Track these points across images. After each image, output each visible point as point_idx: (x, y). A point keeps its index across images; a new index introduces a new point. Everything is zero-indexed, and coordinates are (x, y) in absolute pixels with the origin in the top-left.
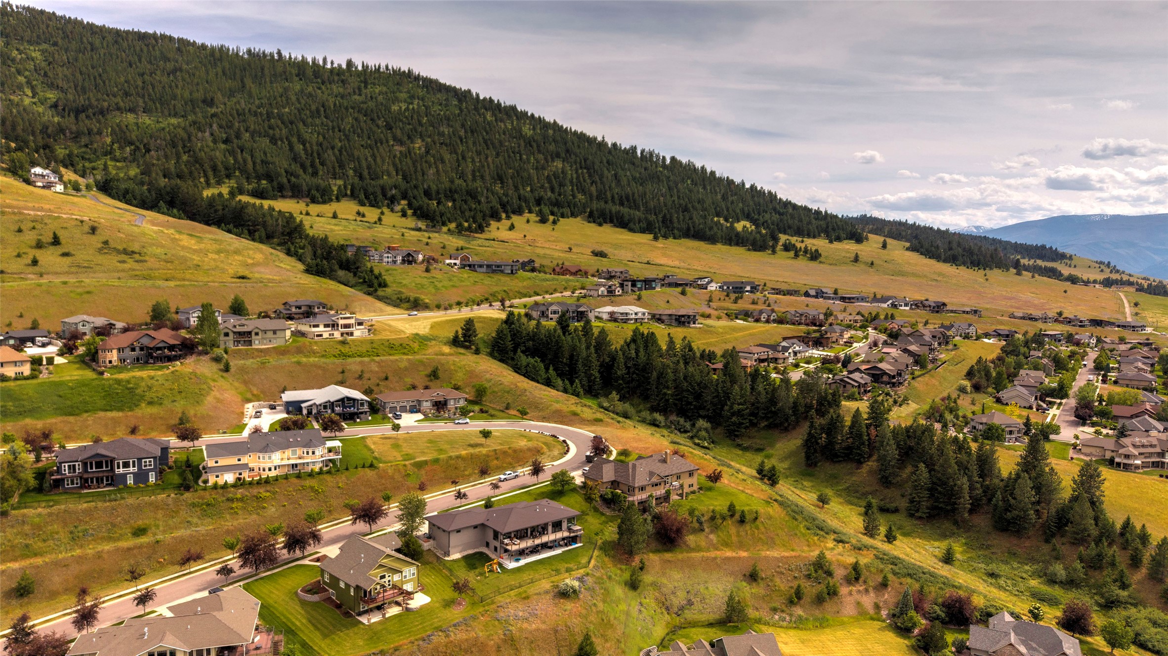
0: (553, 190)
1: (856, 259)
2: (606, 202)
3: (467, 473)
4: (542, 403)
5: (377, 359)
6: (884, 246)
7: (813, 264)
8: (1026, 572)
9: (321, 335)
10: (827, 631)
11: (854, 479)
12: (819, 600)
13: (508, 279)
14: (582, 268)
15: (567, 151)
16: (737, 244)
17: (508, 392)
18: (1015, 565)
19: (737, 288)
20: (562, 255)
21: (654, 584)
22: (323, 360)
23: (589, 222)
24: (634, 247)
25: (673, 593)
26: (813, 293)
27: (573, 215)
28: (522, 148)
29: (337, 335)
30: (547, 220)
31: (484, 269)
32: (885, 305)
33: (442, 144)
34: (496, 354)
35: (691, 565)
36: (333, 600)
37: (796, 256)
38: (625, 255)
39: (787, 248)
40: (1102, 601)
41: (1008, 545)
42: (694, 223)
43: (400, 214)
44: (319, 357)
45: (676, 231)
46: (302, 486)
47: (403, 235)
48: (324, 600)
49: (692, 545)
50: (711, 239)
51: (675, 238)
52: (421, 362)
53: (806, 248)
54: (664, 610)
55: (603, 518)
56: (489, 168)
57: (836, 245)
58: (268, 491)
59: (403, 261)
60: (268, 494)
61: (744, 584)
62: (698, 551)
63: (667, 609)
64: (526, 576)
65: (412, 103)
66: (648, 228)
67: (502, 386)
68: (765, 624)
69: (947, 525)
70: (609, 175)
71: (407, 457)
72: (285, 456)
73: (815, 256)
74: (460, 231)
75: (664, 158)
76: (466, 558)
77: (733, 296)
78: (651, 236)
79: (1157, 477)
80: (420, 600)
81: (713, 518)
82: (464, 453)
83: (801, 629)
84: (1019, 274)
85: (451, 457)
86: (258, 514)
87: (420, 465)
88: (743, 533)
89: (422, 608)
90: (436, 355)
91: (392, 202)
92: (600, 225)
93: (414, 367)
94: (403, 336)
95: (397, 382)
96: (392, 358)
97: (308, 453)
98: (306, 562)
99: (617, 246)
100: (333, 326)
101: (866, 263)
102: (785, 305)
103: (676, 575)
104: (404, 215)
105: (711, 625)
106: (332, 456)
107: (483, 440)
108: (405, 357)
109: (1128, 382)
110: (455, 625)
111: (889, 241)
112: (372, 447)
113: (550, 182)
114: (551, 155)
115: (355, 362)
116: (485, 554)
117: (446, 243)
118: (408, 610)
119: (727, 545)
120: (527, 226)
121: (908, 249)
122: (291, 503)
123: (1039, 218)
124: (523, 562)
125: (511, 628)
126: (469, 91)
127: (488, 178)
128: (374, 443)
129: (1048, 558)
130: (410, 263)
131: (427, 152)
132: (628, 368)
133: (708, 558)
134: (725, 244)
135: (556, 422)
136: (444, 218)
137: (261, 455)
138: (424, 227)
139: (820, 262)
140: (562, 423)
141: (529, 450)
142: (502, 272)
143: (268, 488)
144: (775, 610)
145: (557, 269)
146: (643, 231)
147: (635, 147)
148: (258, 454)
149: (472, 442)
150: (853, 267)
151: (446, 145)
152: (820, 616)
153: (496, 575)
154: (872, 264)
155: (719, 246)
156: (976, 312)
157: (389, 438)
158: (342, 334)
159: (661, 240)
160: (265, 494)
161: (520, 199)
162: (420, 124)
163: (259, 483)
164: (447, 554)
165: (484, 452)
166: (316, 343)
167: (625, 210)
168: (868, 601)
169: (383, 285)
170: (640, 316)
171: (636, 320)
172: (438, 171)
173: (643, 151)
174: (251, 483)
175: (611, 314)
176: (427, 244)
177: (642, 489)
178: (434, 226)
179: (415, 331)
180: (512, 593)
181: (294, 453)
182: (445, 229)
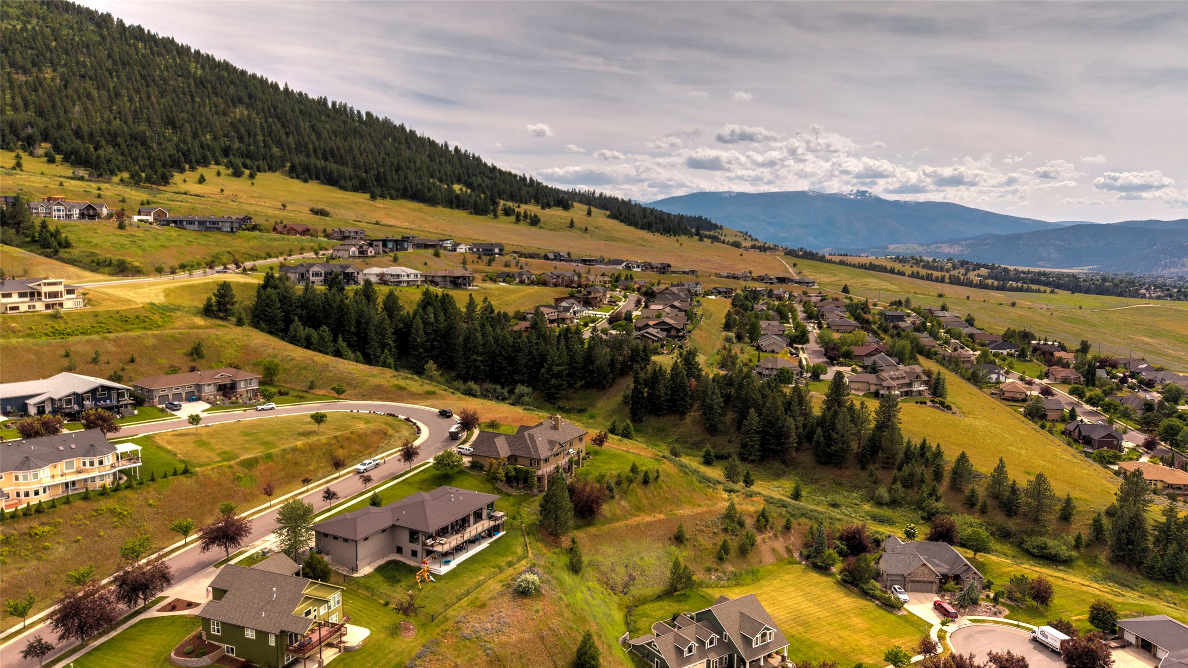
0: (241, 139)
1: (572, 225)
2: (308, 156)
3: (311, 468)
4: (354, 379)
5: (111, 336)
6: (589, 213)
7: (534, 229)
8: (856, 498)
9: (17, 308)
10: (764, 582)
11: (681, 430)
12: (742, 552)
13: (230, 238)
14: (310, 227)
15: (250, 96)
16: (458, 207)
17: (305, 369)
18: (846, 494)
19: (486, 250)
20: (277, 212)
21: (590, 564)
22: (31, 341)
23: (292, 177)
24: (353, 206)
25: (613, 570)
26: (551, 256)
27: (271, 169)
28: (193, 89)
29: (40, 306)
30: (242, 173)
31: (196, 226)
32: (620, 267)
33: (83, 76)
34: (263, 325)
35: (616, 537)
36: (232, 659)
37: (518, 220)
38: (350, 215)
39: (507, 212)
40: (925, 515)
41: (832, 477)
42: (411, 182)
43: (45, 159)
44: (23, 337)
45: (393, 192)
46: (97, 511)
47: (61, 184)
48: (218, 661)
49: (609, 515)
50: (432, 201)
51: (392, 198)
52: (174, 339)
53: (525, 213)
54: (610, 591)
55: (512, 500)
56: (153, 108)
57: (547, 211)
58: (44, 524)
59: (82, 215)
60: (47, 528)
61: (674, 548)
62: (618, 520)
63: (612, 589)
64: (469, 581)
65: (29, 22)
66: (361, 187)
67: (294, 362)
68: (707, 587)
69: (777, 465)
70: (305, 125)
71: (227, 456)
72: (58, 471)
73: (535, 221)
74: (136, 181)
75: (359, 112)
76: (379, 570)
77: (486, 259)
78: (368, 196)
79: (914, 404)
80: (355, 635)
81: (618, 483)
82: (299, 443)
83: (743, 586)
84: (701, 240)
85: (284, 450)
86: (39, 558)
87: (250, 464)
88: (650, 495)
89: (366, 642)
90: (189, 328)
91: (29, 144)
92: (305, 181)
93: (164, 344)
94: (133, 306)
95: (148, 364)
96: (130, 334)
97: (92, 464)
98: (153, 613)
99: (336, 205)
100: (32, 295)
101: (581, 229)
102: (536, 268)
103: (609, 550)
104: (51, 161)
105: (659, 598)
106: (125, 465)
107: (315, 427)
108: (150, 332)
109: (837, 328)
110: (419, 657)
111: (593, 209)
112: (170, 447)
113: (237, 131)
114: (232, 100)
115: (80, 342)
116: (399, 562)
117: (127, 196)
118: (347, 650)
119: (640, 509)
120: (217, 179)
121: (608, 217)
122: (86, 536)
123: (683, 194)
124: (454, 564)
125: (488, 645)
126: (109, 15)
127: (157, 121)
128: (169, 443)
129: (868, 483)
130: (92, 217)
131: (66, 86)
132: (427, 334)
133: (631, 527)
134: (445, 206)
135: (380, 399)
136: (112, 166)
137: (20, 474)
138: (86, 176)
139: (541, 227)
140: (388, 399)
141: (375, 433)
142: (219, 229)
143: (44, 520)
144: (709, 570)
145: (279, 228)
146: (356, 189)
147: (325, 99)
148: (14, 473)
149: (301, 430)
150: (570, 233)
151: (91, 78)
152: (749, 569)
153: (431, 585)
154: (586, 229)
155: (440, 208)
156: (693, 272)
157: (186, 434)
158: (48, 306)
159: (379, 200)
160: (41, 529)
161: (202, 147)
162: (48, 48)
163: (27, 513)
164: (355, 569)
165: (324, 441)
166: (13, 318)
167: (332, 166)
168: (780, 545)
169: (67, 245)
170: (412, 278)
171: (408, 282)
172: (86, 109)
173: (334, 104)
174: (13, 516)
175: (381, 276)
176: (99, 196)
177: (546, 460)
178: (100, 175)
179: (147, 300)
180: (463, 603)
181: (70, 465)
182: (116, 179)
